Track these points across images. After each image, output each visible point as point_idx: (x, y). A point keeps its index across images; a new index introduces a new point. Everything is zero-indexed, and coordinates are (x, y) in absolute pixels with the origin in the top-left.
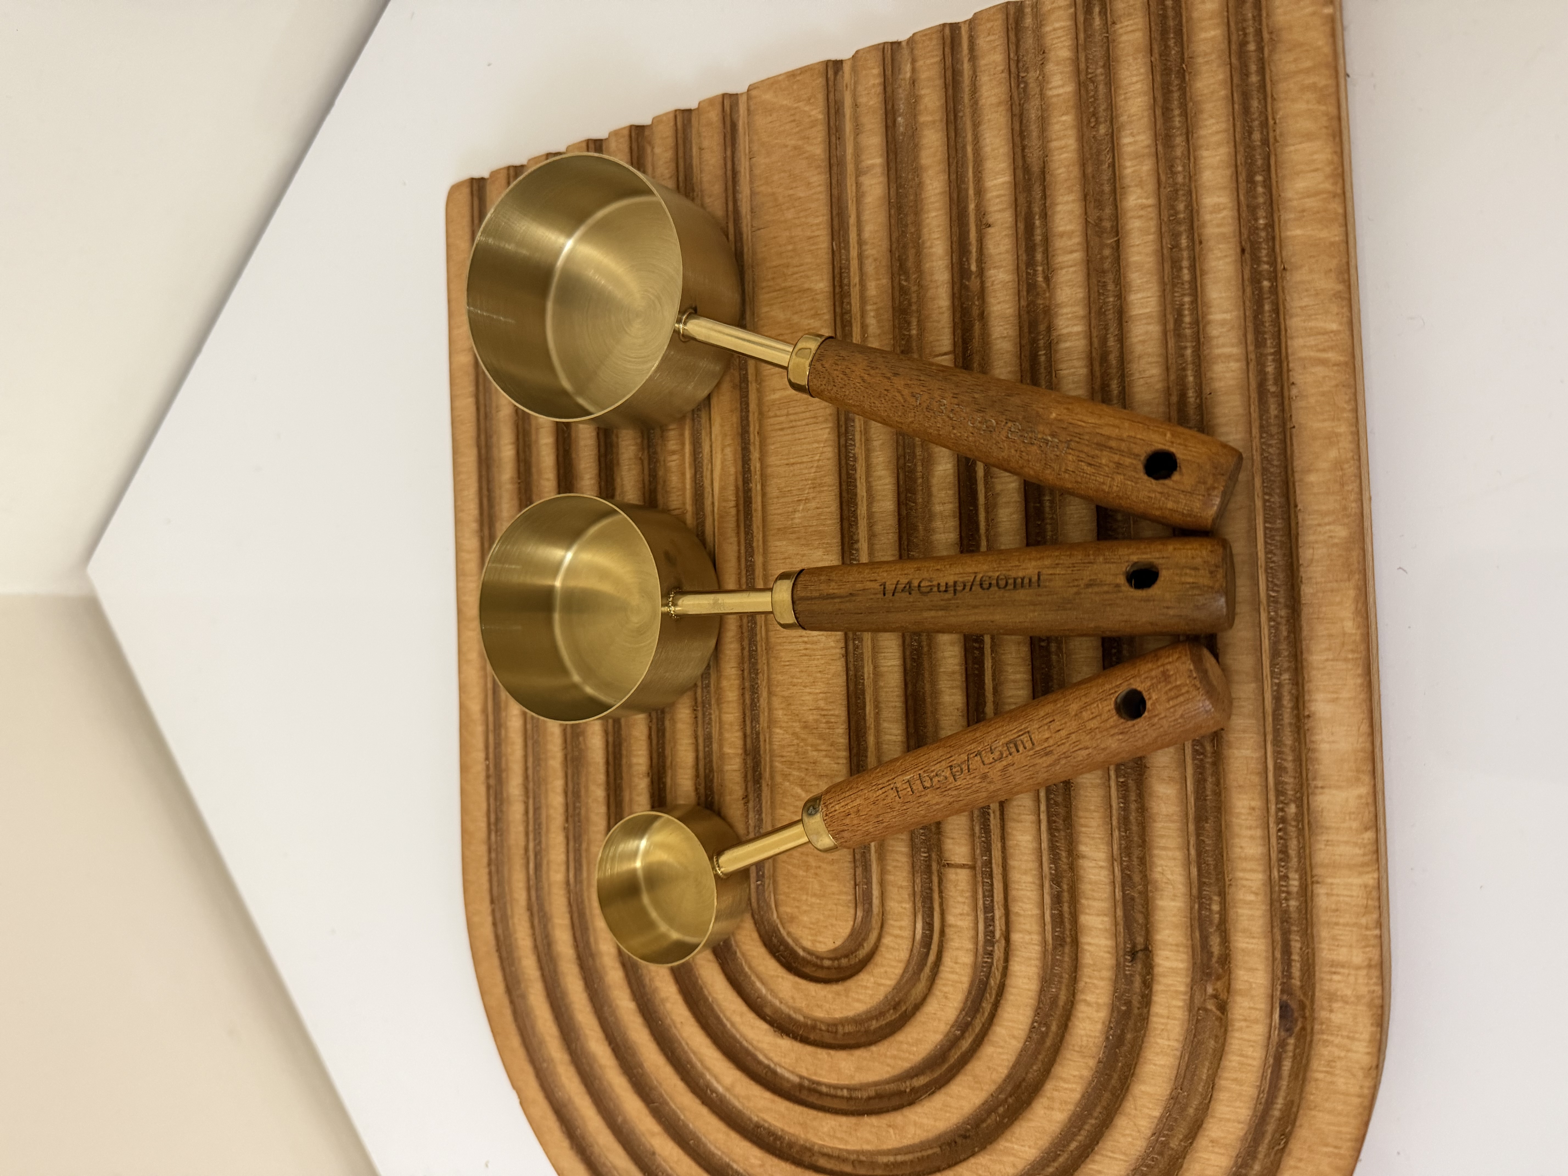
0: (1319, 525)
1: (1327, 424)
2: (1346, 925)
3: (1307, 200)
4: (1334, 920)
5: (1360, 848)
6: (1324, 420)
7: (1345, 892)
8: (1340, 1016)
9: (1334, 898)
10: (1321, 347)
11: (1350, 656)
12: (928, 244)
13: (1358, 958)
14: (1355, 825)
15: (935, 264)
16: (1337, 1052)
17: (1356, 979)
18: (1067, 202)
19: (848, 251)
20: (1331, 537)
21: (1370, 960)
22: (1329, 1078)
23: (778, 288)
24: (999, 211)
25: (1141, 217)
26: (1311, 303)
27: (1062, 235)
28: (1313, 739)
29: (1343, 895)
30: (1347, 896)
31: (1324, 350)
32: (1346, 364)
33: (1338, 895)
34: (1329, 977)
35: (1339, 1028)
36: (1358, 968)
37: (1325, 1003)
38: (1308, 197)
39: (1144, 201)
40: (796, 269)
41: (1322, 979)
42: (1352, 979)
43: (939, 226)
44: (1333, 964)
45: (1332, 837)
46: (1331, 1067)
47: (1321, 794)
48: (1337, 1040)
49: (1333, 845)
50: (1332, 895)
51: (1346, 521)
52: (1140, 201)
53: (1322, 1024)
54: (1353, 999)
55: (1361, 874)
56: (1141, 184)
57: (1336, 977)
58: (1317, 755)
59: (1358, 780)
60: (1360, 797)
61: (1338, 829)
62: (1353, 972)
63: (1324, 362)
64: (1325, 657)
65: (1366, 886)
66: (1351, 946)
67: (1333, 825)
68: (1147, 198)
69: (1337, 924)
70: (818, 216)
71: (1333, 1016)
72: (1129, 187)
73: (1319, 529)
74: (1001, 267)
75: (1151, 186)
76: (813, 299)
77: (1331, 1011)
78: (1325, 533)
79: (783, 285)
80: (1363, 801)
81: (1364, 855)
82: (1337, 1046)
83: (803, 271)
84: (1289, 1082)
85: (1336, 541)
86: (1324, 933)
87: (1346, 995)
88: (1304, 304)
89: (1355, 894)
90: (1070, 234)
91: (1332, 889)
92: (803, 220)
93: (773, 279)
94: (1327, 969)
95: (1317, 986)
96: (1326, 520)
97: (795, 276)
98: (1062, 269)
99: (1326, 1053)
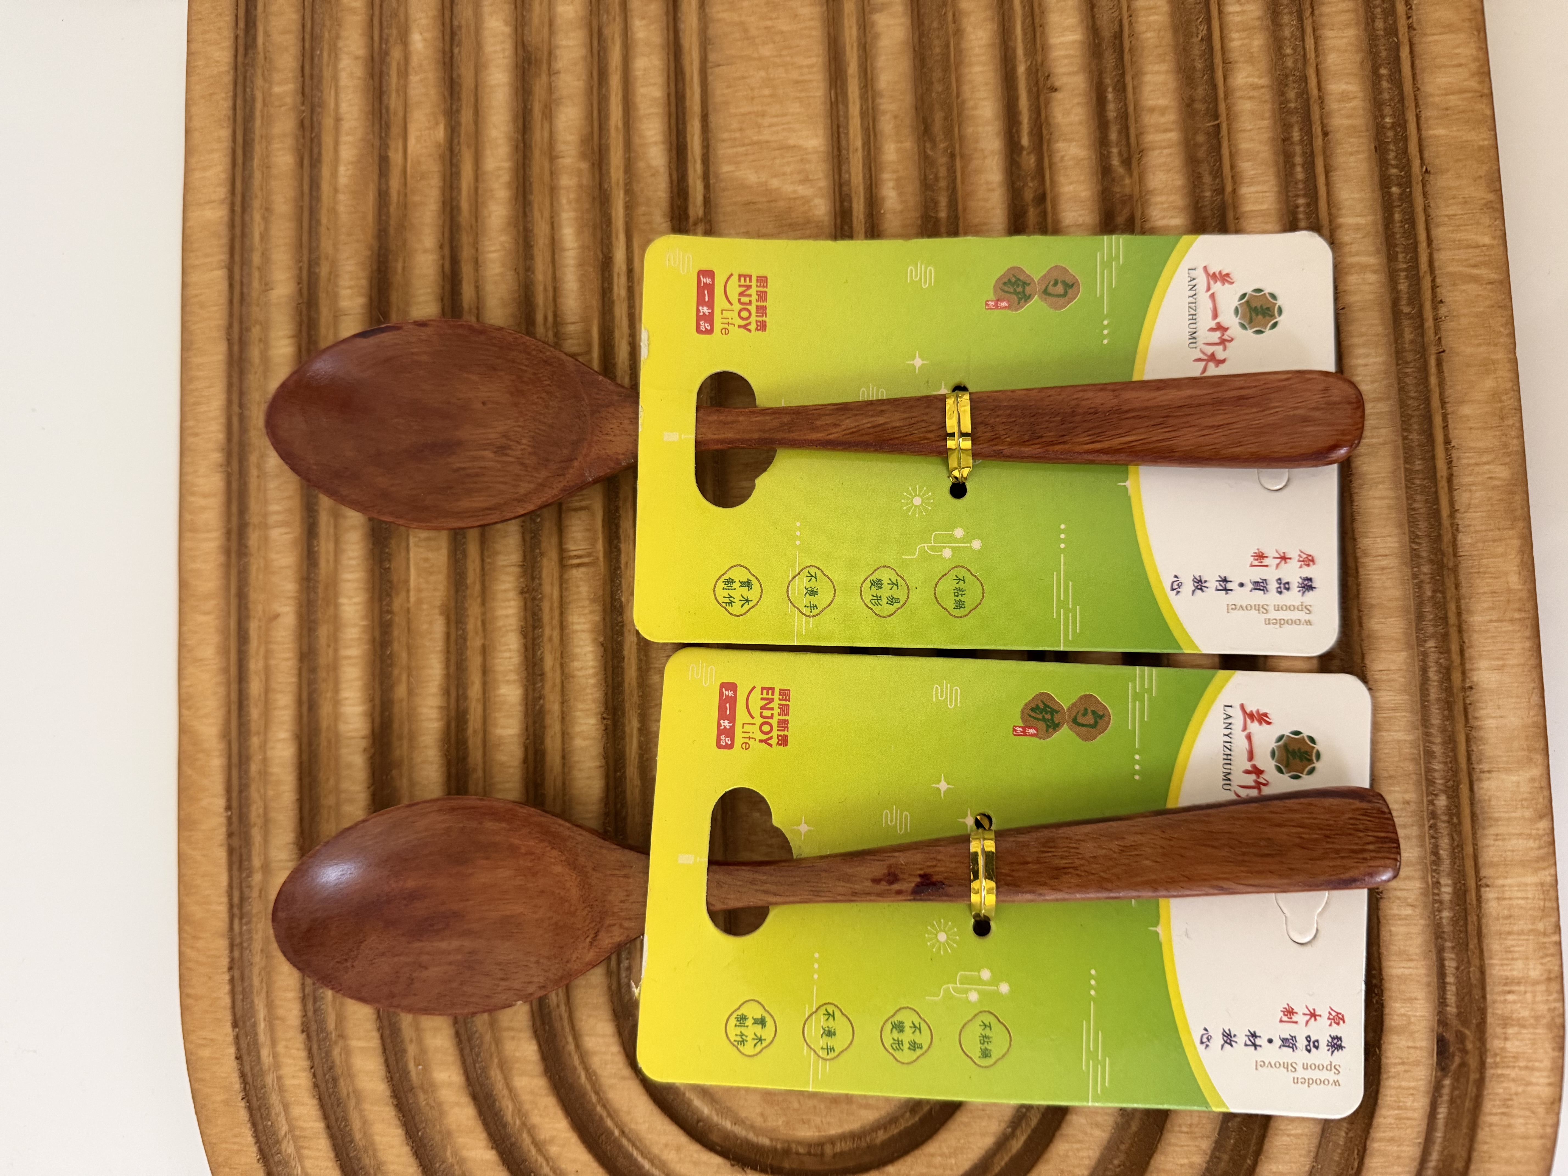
0: (1477, 464)
1: (1482, 349)
2: (1521, 933)
3: (1451, 97)
4: (1507, 928)
5: (1535, 839)
6: (1479, 345)
7: (1519, 895)
8: (1517, 1043)
9: (1506, 902)
10: (1472, 262)
11: (1517, 615)
12: (971, 104)
13: (1535, 972)
14: (1528, 814)
15: (980, 129)
16: (1514, 1088)
17: (1534, 997)
18: (1158, 72)
19: (846, 106)
20: (1491, 478)
21: (1550, 971)
22: (1505, 1121)
23: (747, 141)
24: (1069, 74)
25: (1250, 98)
26: (1460, 212)
27: (1152, 110)
28: (1477, 715)
29: (1518, 898)
30: (1522, 898)
31: (1475, 266)
32: (1501, 282)
33: (1510, 899)
34: (1502, 998)
35: (1516, 1058)
36: (1536, 983)
37: (1499, 1030)
38: (1453, 93)
39: (1256, 80)
40: (775, 120)
41: (1494, 1002)
42: (1529, 996)
43: (986, 84)
44: (1508, 981)
45: (1502, 830)
46: (1508, 1107)
47: (1489, 779)
48: (1513, 1073)
49: (1504, 840)
50: (1504, 899)
51: (1508, 460)
52: (1250, 80)
53: (1496, 1055)
54: (1532, 1021)
55: (1536, 871)
56: (1251, 60)
57: (1510, 997)
58: (1482, 733)
59: (1530, 760)
60: (1533, 780)
61: (1509, 819)
62: (1529, 989)
63: (1475, 279)
64: (1488, 618)
65: (1542, 884)
66: (1527, 958)
67: (1502, 815)
68: (1260, 77)
69: (1509, 933)
70: (810, 57)
71: (1508, 1045)
72: (1236, 62)
73: (1477, 469)
74: (1072, 140)
75: (1263, 63)
76: (802, 160)
77: (1506, 1039)
78: (1484, 473)
79: (755, 138)
80: (1537, 784)
81: (1540, 848)
82: (1514, 1080)
83: (788, 123)
84: (1445, 1132)
85: (1497, 483)
86: (1494, 945)
87: (1523, 1018)
88: (1451, 213)
89: (1530, 895)
90: (1163, 111)
91: (1503, 892)
92: (788, 59)
93: (741, 130)
94: (1500, 989)
95: (1490, 1011)
96: (1484, 459)
97: (775, 129)
98: (1153, 149)
99: (1501, 1091)
